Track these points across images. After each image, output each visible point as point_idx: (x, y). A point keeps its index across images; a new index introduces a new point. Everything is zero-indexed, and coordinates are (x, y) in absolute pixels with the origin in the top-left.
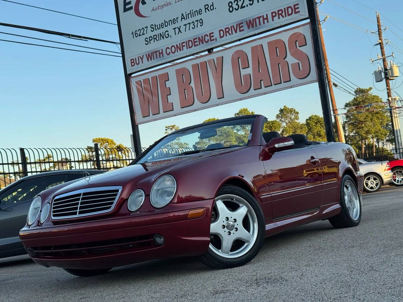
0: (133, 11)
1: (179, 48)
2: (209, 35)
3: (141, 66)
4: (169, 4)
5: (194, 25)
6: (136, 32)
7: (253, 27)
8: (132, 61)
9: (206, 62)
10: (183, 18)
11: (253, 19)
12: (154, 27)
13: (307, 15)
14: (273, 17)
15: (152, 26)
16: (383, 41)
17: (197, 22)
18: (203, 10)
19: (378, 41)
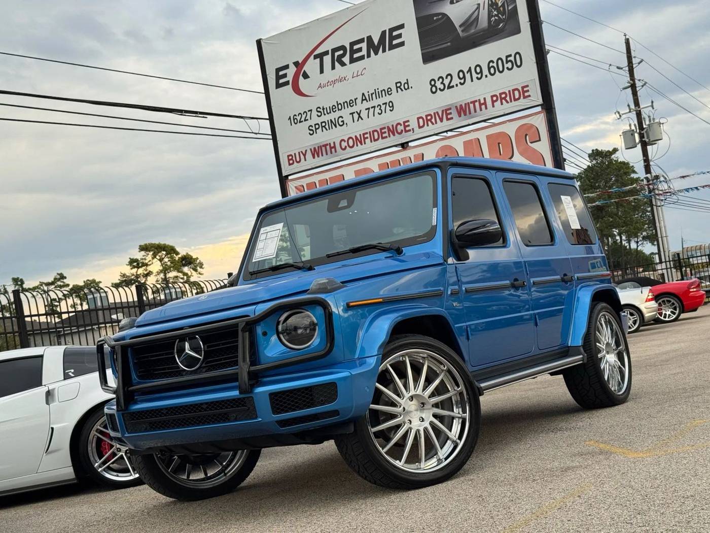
0: (289, 88)
1: (359, 140)
2: (402, 124)
3: (304, 165)
4: (343, 79)
5: (380, 109)
6: (295, 117)
9: (399, 161)
10: (364, 99)
11: (465, 104)
12: (322, 111)
13: (540, 101)
14: (493, 102)
15: (319, 110)
16: (637, 82)
17: (385, 105)
18: (394, 89)
19: (629, 83)
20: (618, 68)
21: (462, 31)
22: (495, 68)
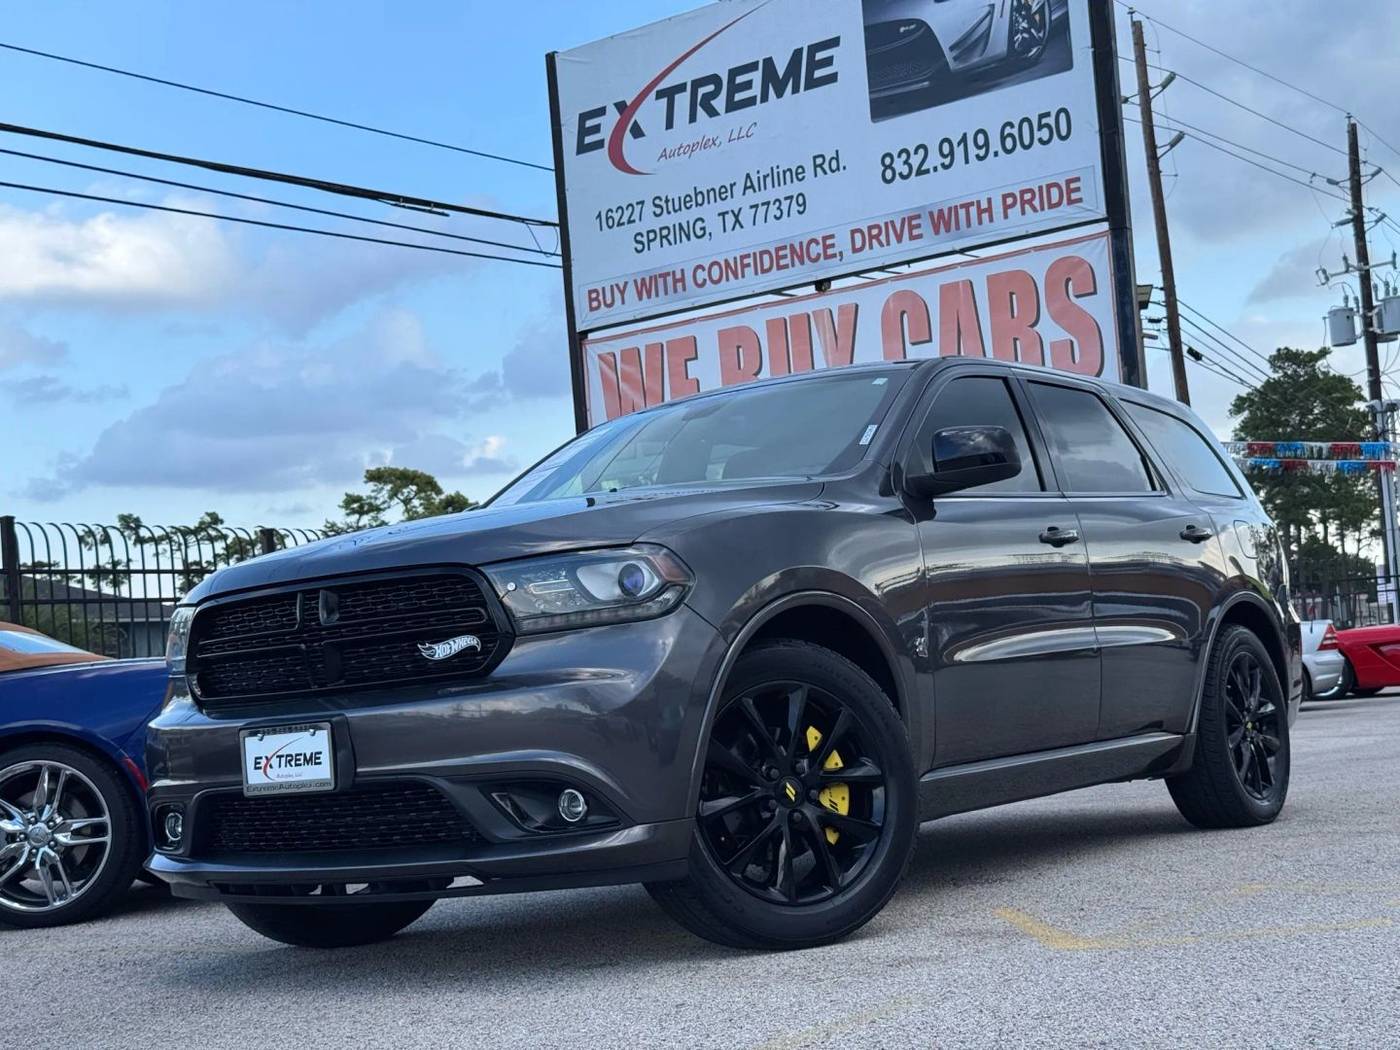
0: (603, 153)
1: (733, 269)
2: (821, 242)
3: (619, 312)
4: (711, 142)
5: (779, 208)
6: (610, 214)
7: (948, 230)
8: (594, 295)
9: (809, 316)
10: (749, 186)
11: (950, 209)
12: (664, 206)
13: (1102, 212)
14: (1006, 208)
15: (657, 202)
16: (1365, 212)
17: (789, 201)
18: (809, 168)
19: (1349, 212)
20: (1330, 182)
21: (955, 59)
22: (1014, 138)
